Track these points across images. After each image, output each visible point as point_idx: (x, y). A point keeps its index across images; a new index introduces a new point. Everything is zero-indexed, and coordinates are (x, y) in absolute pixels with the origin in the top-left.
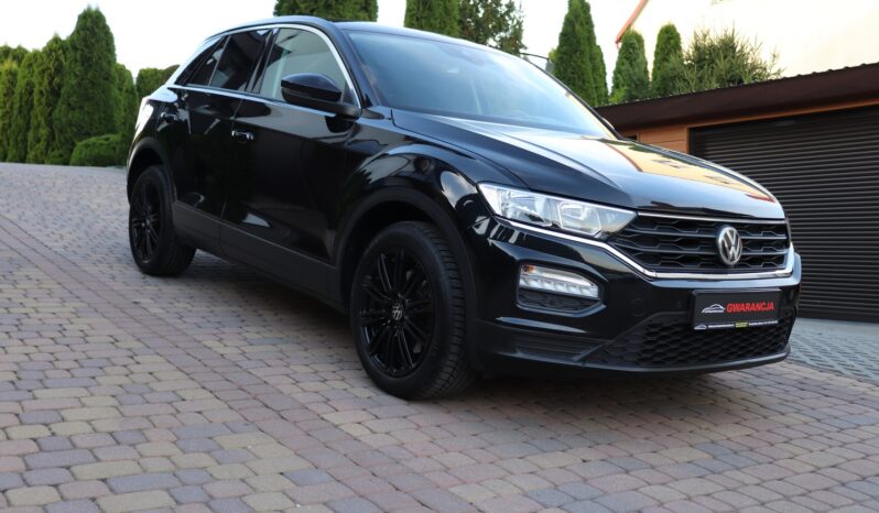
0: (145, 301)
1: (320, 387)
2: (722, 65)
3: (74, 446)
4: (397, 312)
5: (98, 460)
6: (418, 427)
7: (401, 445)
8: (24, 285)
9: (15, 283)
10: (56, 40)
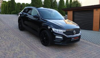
0: (21, 34)
1: (38, 45)
2: (76, 3)
3: (17, 54)
4: (45, 38)
5: (19, 55)
6: (47, 49)
7: (45, 52)
8: (9, 33)
9: (8, 32)
10: (9, 1)
